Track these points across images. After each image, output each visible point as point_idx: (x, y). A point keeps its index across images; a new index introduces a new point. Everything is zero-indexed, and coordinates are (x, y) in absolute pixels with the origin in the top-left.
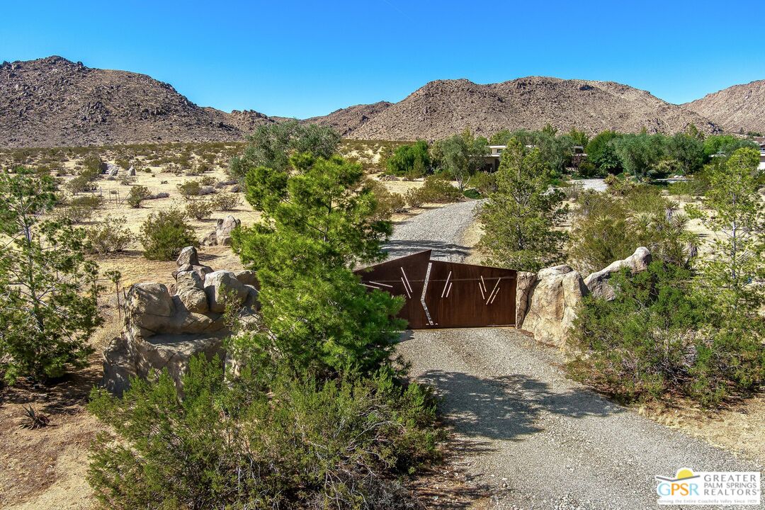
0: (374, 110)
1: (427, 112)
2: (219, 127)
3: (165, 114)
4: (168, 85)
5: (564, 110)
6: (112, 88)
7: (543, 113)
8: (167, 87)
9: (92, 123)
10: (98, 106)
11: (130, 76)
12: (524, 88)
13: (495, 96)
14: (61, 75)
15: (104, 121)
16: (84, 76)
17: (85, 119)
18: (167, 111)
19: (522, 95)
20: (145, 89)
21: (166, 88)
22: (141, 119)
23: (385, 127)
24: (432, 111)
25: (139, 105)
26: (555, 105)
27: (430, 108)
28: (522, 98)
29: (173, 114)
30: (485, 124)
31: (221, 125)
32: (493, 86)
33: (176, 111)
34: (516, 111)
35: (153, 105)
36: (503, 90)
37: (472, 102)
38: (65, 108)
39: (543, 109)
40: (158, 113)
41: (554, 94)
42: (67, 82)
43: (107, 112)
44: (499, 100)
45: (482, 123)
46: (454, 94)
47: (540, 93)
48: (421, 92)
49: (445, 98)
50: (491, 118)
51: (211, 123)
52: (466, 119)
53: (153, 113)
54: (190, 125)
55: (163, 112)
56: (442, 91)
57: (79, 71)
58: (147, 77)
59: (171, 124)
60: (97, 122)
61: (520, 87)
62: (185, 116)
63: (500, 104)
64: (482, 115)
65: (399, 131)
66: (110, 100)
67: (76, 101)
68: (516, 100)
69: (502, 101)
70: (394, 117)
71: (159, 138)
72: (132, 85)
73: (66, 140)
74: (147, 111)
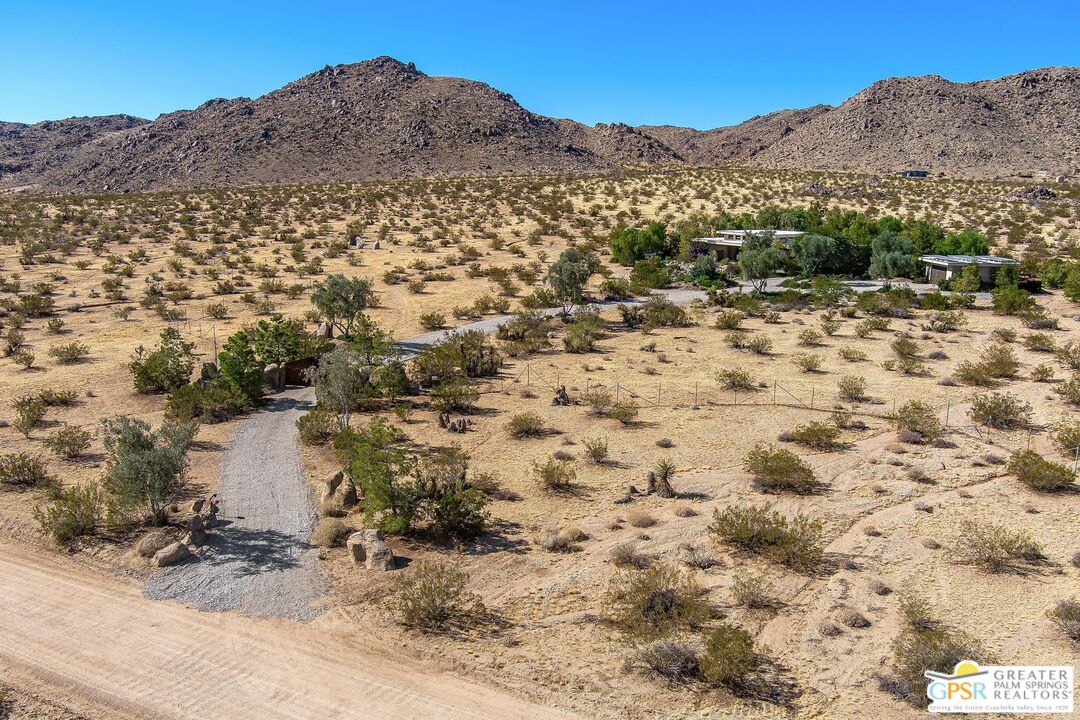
0: (804, 117)
1: (866, 127)
2: (566, 152)
3: (500, 134)
4: (508, 95)
6: (440, 102)
7: (1059, 127)
8: (506, 98)
9: (412, 148)
10: (422, 126)
11: (463, 85)
12: (1034, 87)
13: (980, 101)
14: (383, 86)
15: (426, 144)
16: (409, 87)
17: (405, 142)
18: (502, 130)
19: (1027, 98)
20: (479, 102)
21: (505, 100)
22: (470, 142)
23: (801, 149)
24: (874, 125)
25: (469, 123)
27: (871, 121)
28: (1027, 103)
29: (510, 135)
30: (955, 145)
31: (570, 149)
32: (980, 86)
33: (514, 130)
34: (1012, 124)
35: (486, 123)
36: (996, 90)
37: (940, 111)
38: (384, 129)
39: (1061, 120)
40: (492, 134)
42: (389, 95)
43: (431, 133)
44: (987, 106)
45: (951, 143)
46: (913, 98)
47: (1060, 95)
48: (862, 98)
49: (898, 105)
50: (966, 135)
51: (557, 146)
52: (926, 138)
53: (485, 134)
54: (530, 149)
55: (498, 132)
56: (894, 95)
57: (403, 80)
58: (483, 86)
59: (506, 148)
60: (418, 146)
61: (1027, 85)
62: (524, 137)
63: (986, 114)
64: (954, 131)
65: (820, 156)
66: (436, 117)
67: (397, 119)
68: (1017, 107)
69: (990, 109)
70: (817, 135)
71: (489, 167)
72: (464, 97)
73: (381, 169)
74: (478, 131)
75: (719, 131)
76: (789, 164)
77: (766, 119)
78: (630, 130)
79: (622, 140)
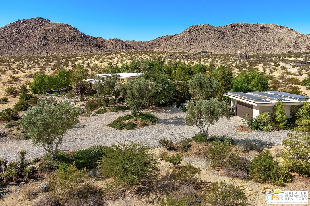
1: (189, 39)
2: (96, 46)
3: (73, 41)
4: (76, 28)
5: (252, 37)
6: (52, 30)
7: (242, 39)
8: (76, 29)
9: (41, 45)
10: (45, 38)
11: (61, 25)
12: (234, 28)
13: (220, 32)
14: (32, 25)
15: (46, 44)
16: (41, 26)
17: (39, 43)
18: (74, 40)
19: (233, 31)
20: (66, 31)
21: (75, 30)
22: (62, 43)
23: (170, 46)
24: (191, 38)
25: (62, 37)
26: (248, 35)
27: (191, 37)
28: (233, 32)
29: (76, 41)
30: (214, 44)
31: (97, 46)
32: (220, 27)
33: (78, 40)
34: (229, 38)
35: (68, 37)
36: (224, 29)
37: (210, 34)
38: (31, 39)
39: (242, 37)
40: (70, 41)
41: (248, 30)
42: (34, 28)
43: (48, 41)
44: (222, 33)
46: (202, 31)
47: (242, 30)
48: (188, 30)
49: (198, 33)
50: (217, 41)
51: (92, 45)
52: (206, 42)
53: (67, 41)
54: (83, 46)
55: (72, 40)
56: (197, 30)
57: (40, 23)
58: (68, 26)
59: (74, 45)
60: (43, 45)
61: (233, 27)
62: (81, 42)
63: (222, 35)
64: (214, 40)
65: (176, 48)
66: (50, 35)
67: (36, 36)
68: (230, 33)
69: (223, 34)
70: (175, 41)
71: (68, 52)
72: (61, 29)
73: (29, 53)
74: (65, 40)
75: (148, 42)
76: (167, 50)
77: (162, 38)
78: (120, 41)
79: (117, 44)
